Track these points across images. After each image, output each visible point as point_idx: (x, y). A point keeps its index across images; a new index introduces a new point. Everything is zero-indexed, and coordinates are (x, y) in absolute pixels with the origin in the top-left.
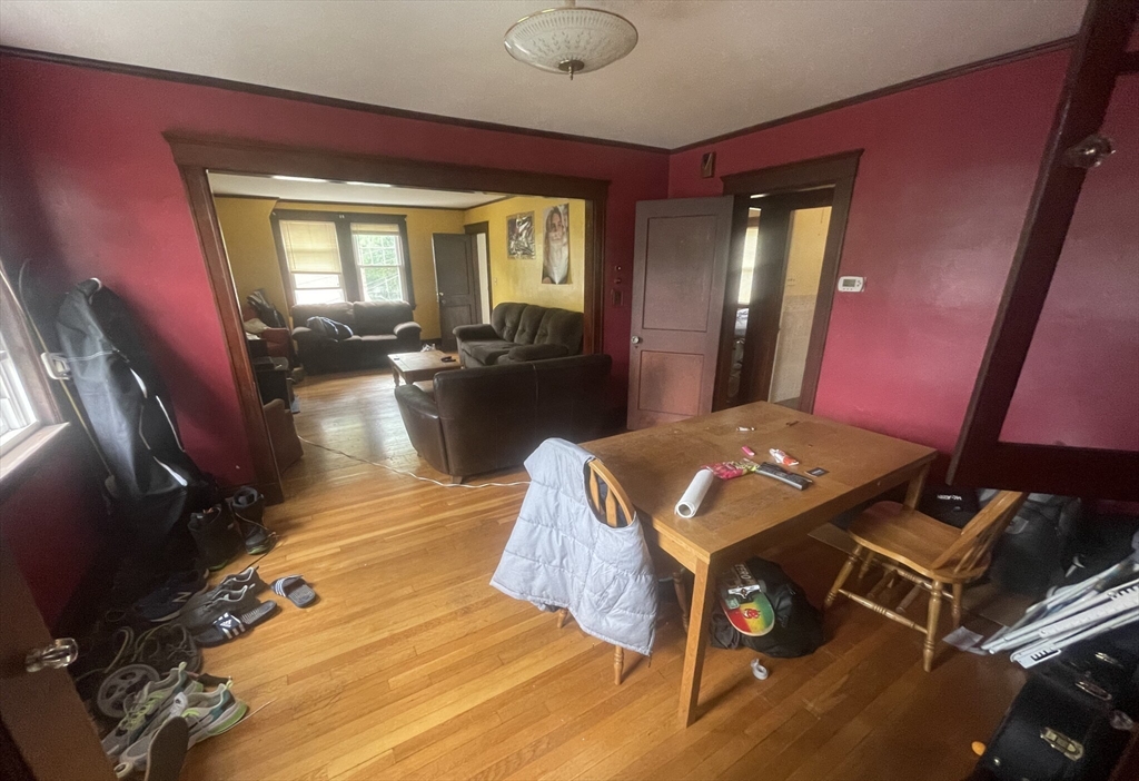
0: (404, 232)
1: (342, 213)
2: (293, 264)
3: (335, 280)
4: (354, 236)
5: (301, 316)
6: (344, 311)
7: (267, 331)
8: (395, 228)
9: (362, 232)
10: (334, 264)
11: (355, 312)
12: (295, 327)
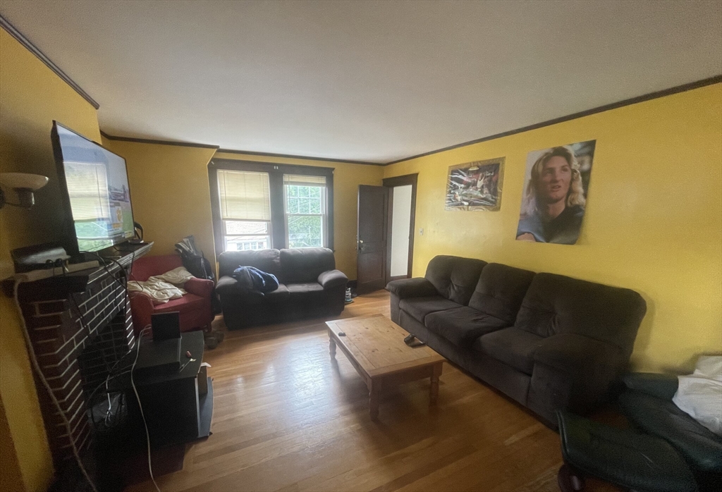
0: (330, 183)
1: (276, 165)
2: (226, 211)
3: (263, 227)
4: (285, 186)
5: (228, 267)
6: (272, 259)
7: (191, 281)
8: (323, 180)
9: (293, 183)
10: (265, 213)
11: (281, 259)
12: (220, 276)
